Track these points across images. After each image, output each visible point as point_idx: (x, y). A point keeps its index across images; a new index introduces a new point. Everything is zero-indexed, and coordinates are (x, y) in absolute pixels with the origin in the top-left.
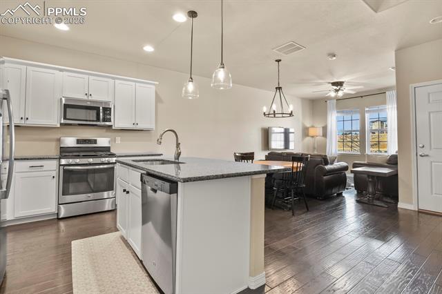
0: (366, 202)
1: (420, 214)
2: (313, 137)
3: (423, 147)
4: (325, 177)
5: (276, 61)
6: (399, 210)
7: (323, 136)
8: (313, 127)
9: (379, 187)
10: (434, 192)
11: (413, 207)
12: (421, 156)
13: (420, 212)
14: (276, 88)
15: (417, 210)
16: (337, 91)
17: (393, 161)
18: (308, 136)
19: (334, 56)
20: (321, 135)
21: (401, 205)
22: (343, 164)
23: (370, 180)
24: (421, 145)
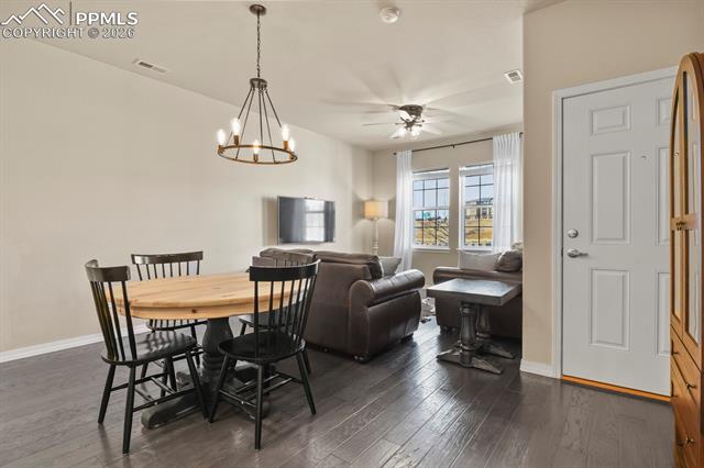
0: (458, 361)
1: (566, 386)
2: (372, 219)
3: (576, 235)
4: (370, 309)
5: (253, 8)
6: (523, 377)
7: (389, 218)
8: (372, 200)
9: (483, 324)
10: (594, 339)
11: (551, 371)
12: (572, 256)
13: (566, 382)
14: (252, 81)
15: (559, 377)
16: (409, 124)
17: (511, 267)
18: (363, 216)
19: (394, 10)
20: (387, 215)
21: (527, 366)
22: (415, 273)
23: (466, 311)
24: (571, 232)
